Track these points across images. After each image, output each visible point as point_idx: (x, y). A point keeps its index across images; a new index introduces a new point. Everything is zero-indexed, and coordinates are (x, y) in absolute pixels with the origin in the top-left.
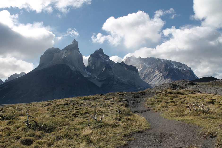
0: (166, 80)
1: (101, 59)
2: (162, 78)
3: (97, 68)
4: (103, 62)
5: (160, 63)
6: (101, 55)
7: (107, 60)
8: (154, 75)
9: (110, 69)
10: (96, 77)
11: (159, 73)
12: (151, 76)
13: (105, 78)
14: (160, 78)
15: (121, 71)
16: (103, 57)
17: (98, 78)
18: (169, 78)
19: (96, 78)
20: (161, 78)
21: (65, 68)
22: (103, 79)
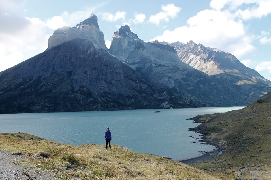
0: (208, 63)
1: (129, 37)
2: (202, 61)
3: (124, 48)
4: (132, 41)
5: (193, 45)
6: (128, 33)
7: (136, 39)
8: (189, 59)
9: (143, 49)
10: (123, 60)
11: (195, 56)
12: (185, 60)
13: (139, 60)
14: (197, 62)
15: (154, 52)
16: (130, 35)
17: (128, 62)
18: (211, 61)
19: (125, 61)
20: (199, 62)
21: (86, 44)
22: (136, 61)
